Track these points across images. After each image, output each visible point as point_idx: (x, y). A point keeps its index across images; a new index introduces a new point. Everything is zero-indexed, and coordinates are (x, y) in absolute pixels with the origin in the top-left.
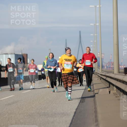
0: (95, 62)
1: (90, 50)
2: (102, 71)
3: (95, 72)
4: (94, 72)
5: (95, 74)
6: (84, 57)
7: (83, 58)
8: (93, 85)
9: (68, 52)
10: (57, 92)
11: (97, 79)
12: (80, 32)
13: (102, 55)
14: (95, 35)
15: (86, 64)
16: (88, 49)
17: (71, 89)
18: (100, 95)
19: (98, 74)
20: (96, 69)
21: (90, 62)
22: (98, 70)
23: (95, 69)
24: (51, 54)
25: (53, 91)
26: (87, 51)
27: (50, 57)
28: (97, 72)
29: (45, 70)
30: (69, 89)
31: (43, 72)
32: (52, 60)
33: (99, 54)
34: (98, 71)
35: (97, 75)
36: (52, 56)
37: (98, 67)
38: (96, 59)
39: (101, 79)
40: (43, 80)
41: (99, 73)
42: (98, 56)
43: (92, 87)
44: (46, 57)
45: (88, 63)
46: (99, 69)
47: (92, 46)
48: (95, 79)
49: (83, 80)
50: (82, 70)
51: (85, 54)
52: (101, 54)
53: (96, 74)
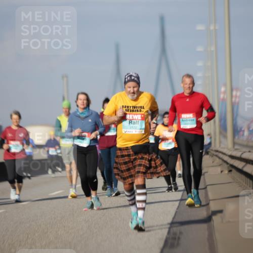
0: (209, 119)
1: (193, 83)
2: (234, 144)
3: (213, 147)
4: (208, 148)
5: (213, 155)
6: (177, 104)
7: (174, 108)
8: (206, 188)
9: (129, 89)
10: (99, 209)
11: (219, 169)
12: (162, 19)
13: (234, 93)
14: (212, 28)
15: (183, 126)
16: (188, 80)
17: (145, 194)
18: (229, 222)
19: (221, 155)
20: (215, 140)
21: (195, 119)
22: (220, 142)
23: (211, 138)
24: (82, 97)
25: (89, 205)
26: (184, 88)
27: (78, 106)
28: (217, 147)
29: (61, 145)
30: (139, 194)
31: (52, 152)
32: (86, 114)
33: (223, 89)
34: (222, 146)
35: (220, 158)
36: (85, 102)
37: (220, 133)
38: (211, 110)
39: (230, 171)
40: (53, 176)
41: (225, 151)
42: (222, 96)
43: (201, 193)
44: (65, 104)
45: (188, 121)
46: (225, 137)
47: (200, 64)
48: (211, 169)
49: (177, 175)
50: (170, 143)
51: (179, 95)
52: (232, 90)
53: (216, 156)
